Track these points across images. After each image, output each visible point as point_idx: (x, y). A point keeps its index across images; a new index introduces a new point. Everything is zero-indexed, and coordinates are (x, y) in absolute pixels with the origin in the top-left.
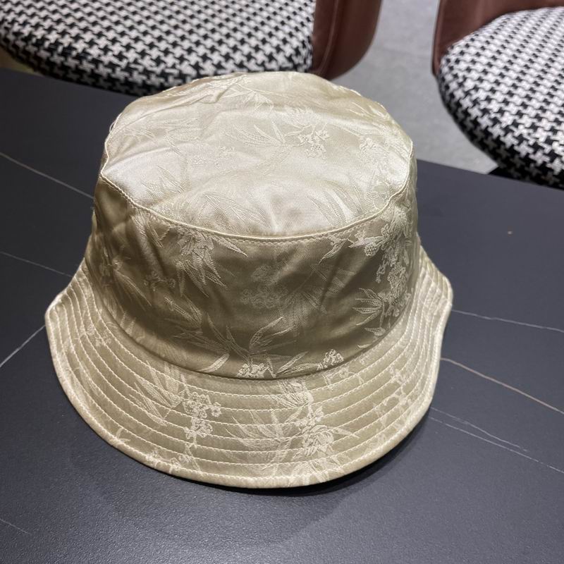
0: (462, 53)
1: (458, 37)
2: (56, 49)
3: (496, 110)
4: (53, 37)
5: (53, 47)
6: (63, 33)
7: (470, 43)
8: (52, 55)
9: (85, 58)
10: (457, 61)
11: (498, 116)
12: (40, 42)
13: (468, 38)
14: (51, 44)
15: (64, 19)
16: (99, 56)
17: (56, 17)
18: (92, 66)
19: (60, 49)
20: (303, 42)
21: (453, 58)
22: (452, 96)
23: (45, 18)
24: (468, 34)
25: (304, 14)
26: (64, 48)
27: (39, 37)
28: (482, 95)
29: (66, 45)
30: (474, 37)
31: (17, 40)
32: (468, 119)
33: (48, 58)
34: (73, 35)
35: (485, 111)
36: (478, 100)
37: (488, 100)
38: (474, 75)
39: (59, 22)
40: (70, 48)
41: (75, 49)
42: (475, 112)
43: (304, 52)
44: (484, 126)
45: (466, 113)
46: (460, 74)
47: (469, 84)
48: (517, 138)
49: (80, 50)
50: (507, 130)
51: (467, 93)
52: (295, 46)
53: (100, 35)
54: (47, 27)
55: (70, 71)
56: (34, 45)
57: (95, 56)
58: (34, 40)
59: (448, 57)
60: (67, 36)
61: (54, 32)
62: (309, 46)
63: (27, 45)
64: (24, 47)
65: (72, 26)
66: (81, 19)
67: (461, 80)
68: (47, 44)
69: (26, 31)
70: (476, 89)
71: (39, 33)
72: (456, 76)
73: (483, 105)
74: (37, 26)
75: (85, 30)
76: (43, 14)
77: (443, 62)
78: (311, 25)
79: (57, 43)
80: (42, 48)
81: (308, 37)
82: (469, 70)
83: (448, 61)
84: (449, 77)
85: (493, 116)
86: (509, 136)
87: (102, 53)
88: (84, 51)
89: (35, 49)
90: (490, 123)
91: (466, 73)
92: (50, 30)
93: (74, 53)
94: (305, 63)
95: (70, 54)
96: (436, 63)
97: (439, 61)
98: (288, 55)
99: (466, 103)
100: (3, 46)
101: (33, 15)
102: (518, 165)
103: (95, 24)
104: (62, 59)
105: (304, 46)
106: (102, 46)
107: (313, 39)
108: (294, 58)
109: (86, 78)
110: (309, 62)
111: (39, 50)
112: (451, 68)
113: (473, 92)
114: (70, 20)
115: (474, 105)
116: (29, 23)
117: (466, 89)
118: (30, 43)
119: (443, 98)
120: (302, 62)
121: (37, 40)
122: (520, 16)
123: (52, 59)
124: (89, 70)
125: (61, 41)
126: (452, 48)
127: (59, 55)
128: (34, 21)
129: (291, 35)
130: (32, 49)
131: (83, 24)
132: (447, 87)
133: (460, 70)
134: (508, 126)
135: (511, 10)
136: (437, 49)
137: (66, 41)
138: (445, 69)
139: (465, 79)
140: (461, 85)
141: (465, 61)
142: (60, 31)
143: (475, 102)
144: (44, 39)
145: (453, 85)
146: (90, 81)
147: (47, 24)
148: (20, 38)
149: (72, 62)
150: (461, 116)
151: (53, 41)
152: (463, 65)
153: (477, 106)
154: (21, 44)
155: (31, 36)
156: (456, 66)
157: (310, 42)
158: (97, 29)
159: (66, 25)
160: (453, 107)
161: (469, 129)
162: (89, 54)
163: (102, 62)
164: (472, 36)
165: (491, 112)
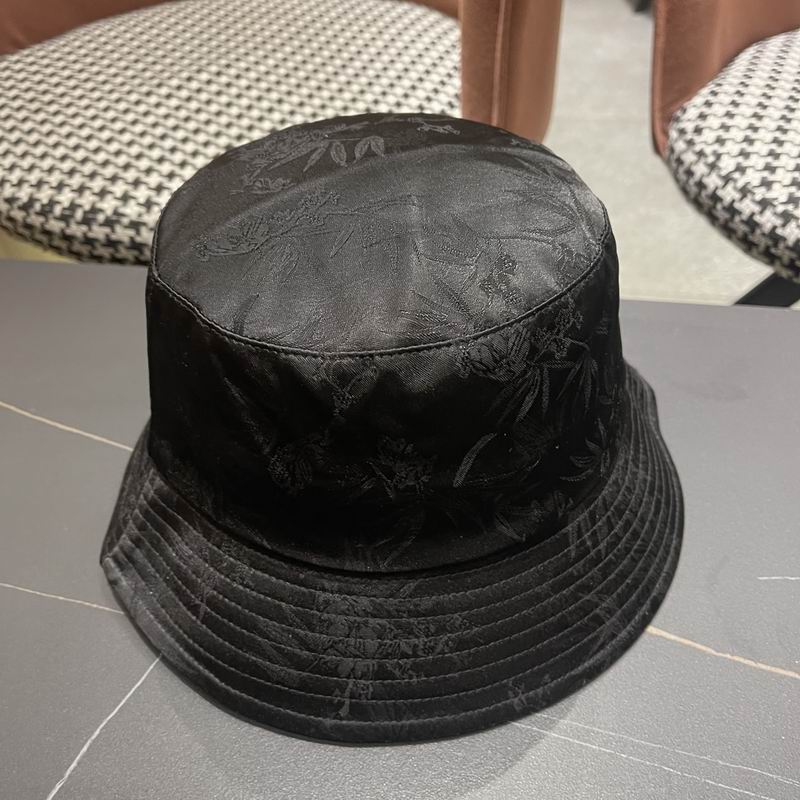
0: (702, 116)
1: (688, 92)
2: (72, 216)
3: (784, 198)
4: (65, 198)
5: (67, 213)
6: (81, 190)
7: (711, 99)
8: (68, 225)
9: (118, 222)
10: (698, 131)
11: (790, 207)
12: (47, 209)
13: (705, 91)
14: (64, 209)
15: (79, 167)
16: (140, 215)
17: (67, 165)
18: (131, 233)
19: (79, 214)
21: (689, 127)
22: (701, 185)
23: (51, 170)
24: (703, 86)
25: (443, 98)
26: (85, 213)
27: (45, 201)
28: (753, 178)
29: (87, 207)
30: (716, 89)
31: (12, 209)
32: (737, 219)
33: (63, 231)
34: (97, 190)
35: (765, 204)
36: (749, 187)
37: (767, 184)
38: (732, 148)
39: (71, 173)
40: (94, 210)
41: (101, 211)
42: (747, 207)
44: (767, 227)
45: (732, 210)
46: (708, 150)
47: (727, 164)
49: (109, 212)
51: (727, 179)
53: (136, 183)
54: (54, 184)
55: (97, 245)
56: (38, 214)
57: (134, 217)
58: (37, 207)
59: (682, 125)
60: (87, 193)
61: (66, 190)
63: (28, 214)
64: (24, 219)
65: (93, 176)
66: (105, 164)
67: (711, 159)
68: (58, 210)
69: (24, 194)
70: (741, 169)
71: (44, 195)
72: (701, 154)
73: (760, 193)
74: (39, 184)
75: (114, 179)
76: (47, 163)
77: (674, 134)
79: (73, 207)
80: (50, 216)
82: (720, 141)
83: (682, 132)
84: (689, 158)
85: (780, 209)
87: (143, 210)
88: (116, 213)
89: (41, 219)
90: (779, 222)
91: (716, 147)
92: (60, 187)
93: (101, 218)
95: (94, 220)
96: (660, 137)
97: (666, 134)
99: (729, 194)
101: (31, 168)
103: (127, 167)
104: (84, 228)
106: (142, 200)
109: (123, 253)
111: (47, 220)
112: (690, 143)
113: (736, 175)
114: (88, 168)
115: (744, 196)
116: (27, 181)
117: (724, 173)
118: (32, 211)
119: (685, 191)
121: (43, 206)
122: (776, 43)
123: (68, 232)
124: (126, 240)
125: (79, 201)
126: (684, 111)
127: (79, 223)
128: (34, 177)
130: (36, 220)
131: (109, 171)
132: (690, 173)
133: (705, 142)
135: (759, 37)
136: (658, 115)
137: (87, 201)
138: (680, 146)
139: (718, 156)
140: (713, 167)
141: (710, 128)
142: (75, 187)
143: (745, 191)
144: (52, 203)
145: (700, 169)
146: (130, 255)
147: (54, 179)
148: (15, 205)
149: (99, 232)
150: (722, 215)
151: (66, 204)
152: (709, 136)
153: (749, 196)
154: (19, 215)
155: (32, 201)
156: (697, 139)
158: (131, 175)
159: (84, 176)
160: (705, 203)
161: (740, 234)
162: (123, 215)
163: (144, 224)
164: (711, 87)
165: (775, 203)
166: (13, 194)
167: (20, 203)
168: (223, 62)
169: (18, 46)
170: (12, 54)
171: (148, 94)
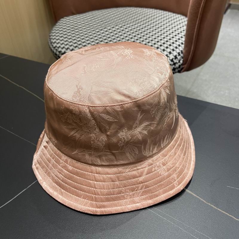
15: (78, 46)
17: (75, 45)
20: (179, 53)
23: (71, 46)
25: (180, 41)
43: (179, 57)
52: (175, 55)
62: (182, 55)
69: (63, 50)
74: (67, 49)
76: (71, 44)
78: (183, 46)
81: (182, 51)
94: (179, 62)
98: (171, 59)
101: (67, 45)
105: (179, 55)
107: (183, 52)
108: (174, 60)
110: (181, 62)
120: (178, 62)
129: (173, 50)
147: (71, 48)
157: (182, 53)
168: (123, 24)
169: (73, 14)
171: (101, 30)
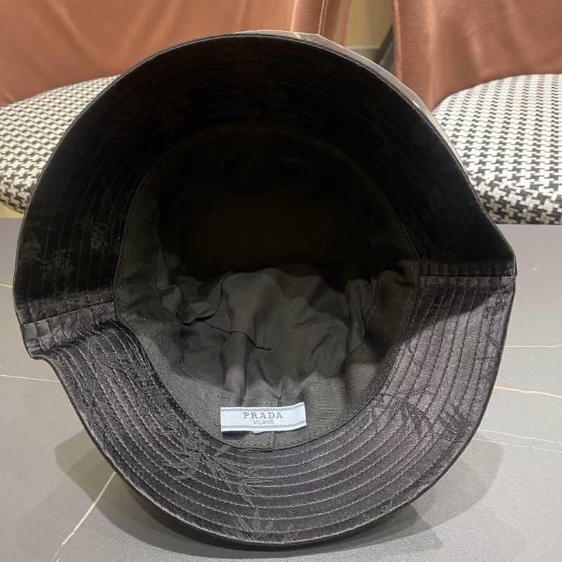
3: (476, 170)
11: (480, 175)
31: (20, 192)
48: (503, 190)
50: (492, 185)
85: (475, 176)
86: (496, 189)
100: (3, 201)
102: (511, 214)
134: (491, 182)
148: (22, 189)
165: (472, 173)
166: (21, 183)
167: (26, 188)
170: (5, 106)
